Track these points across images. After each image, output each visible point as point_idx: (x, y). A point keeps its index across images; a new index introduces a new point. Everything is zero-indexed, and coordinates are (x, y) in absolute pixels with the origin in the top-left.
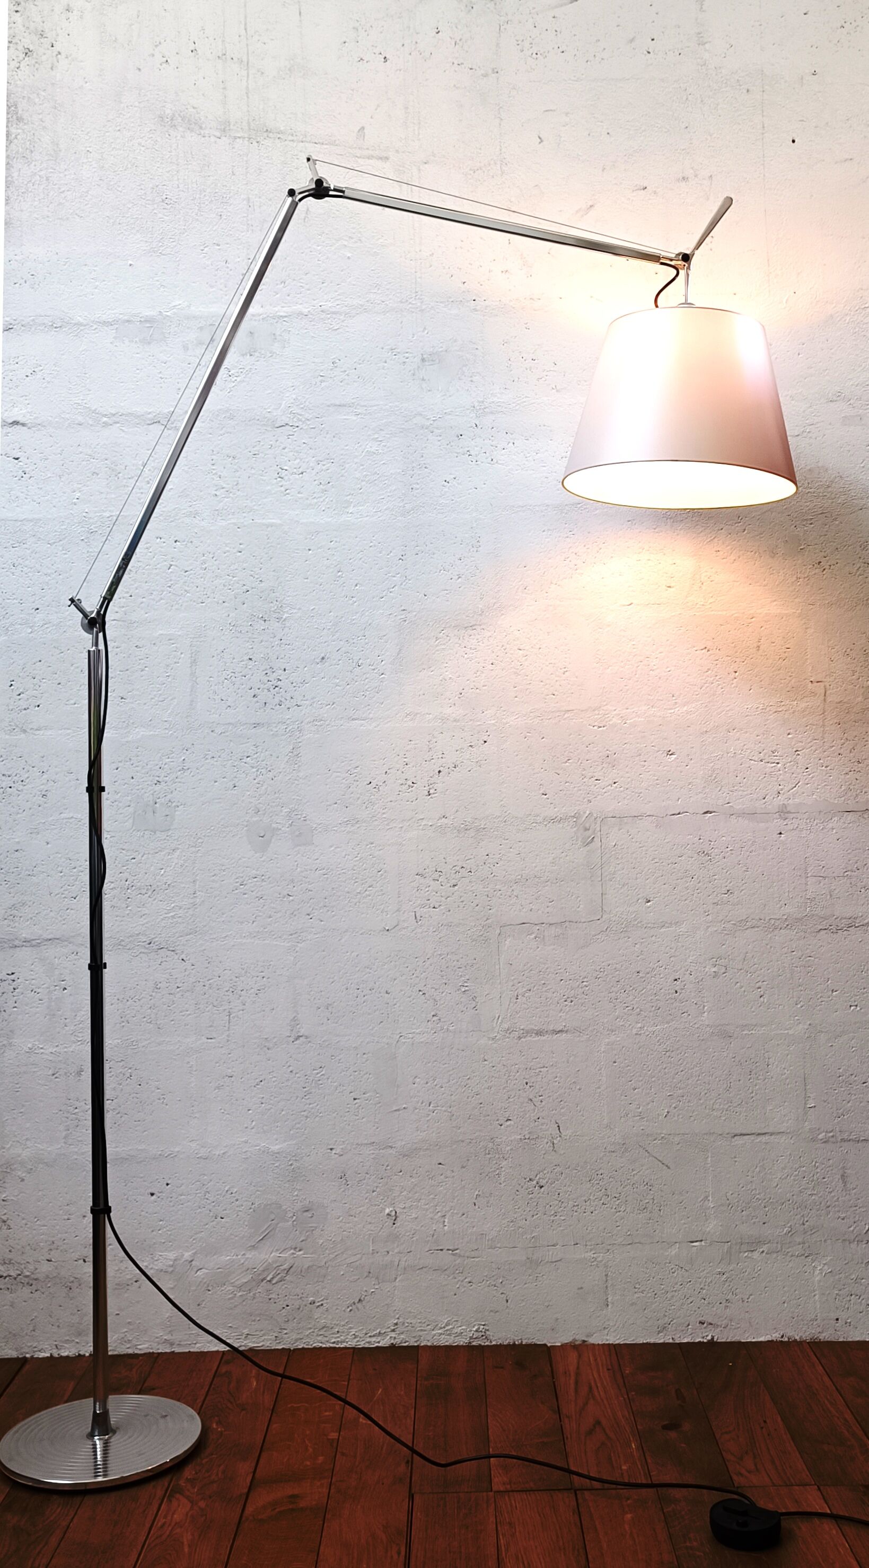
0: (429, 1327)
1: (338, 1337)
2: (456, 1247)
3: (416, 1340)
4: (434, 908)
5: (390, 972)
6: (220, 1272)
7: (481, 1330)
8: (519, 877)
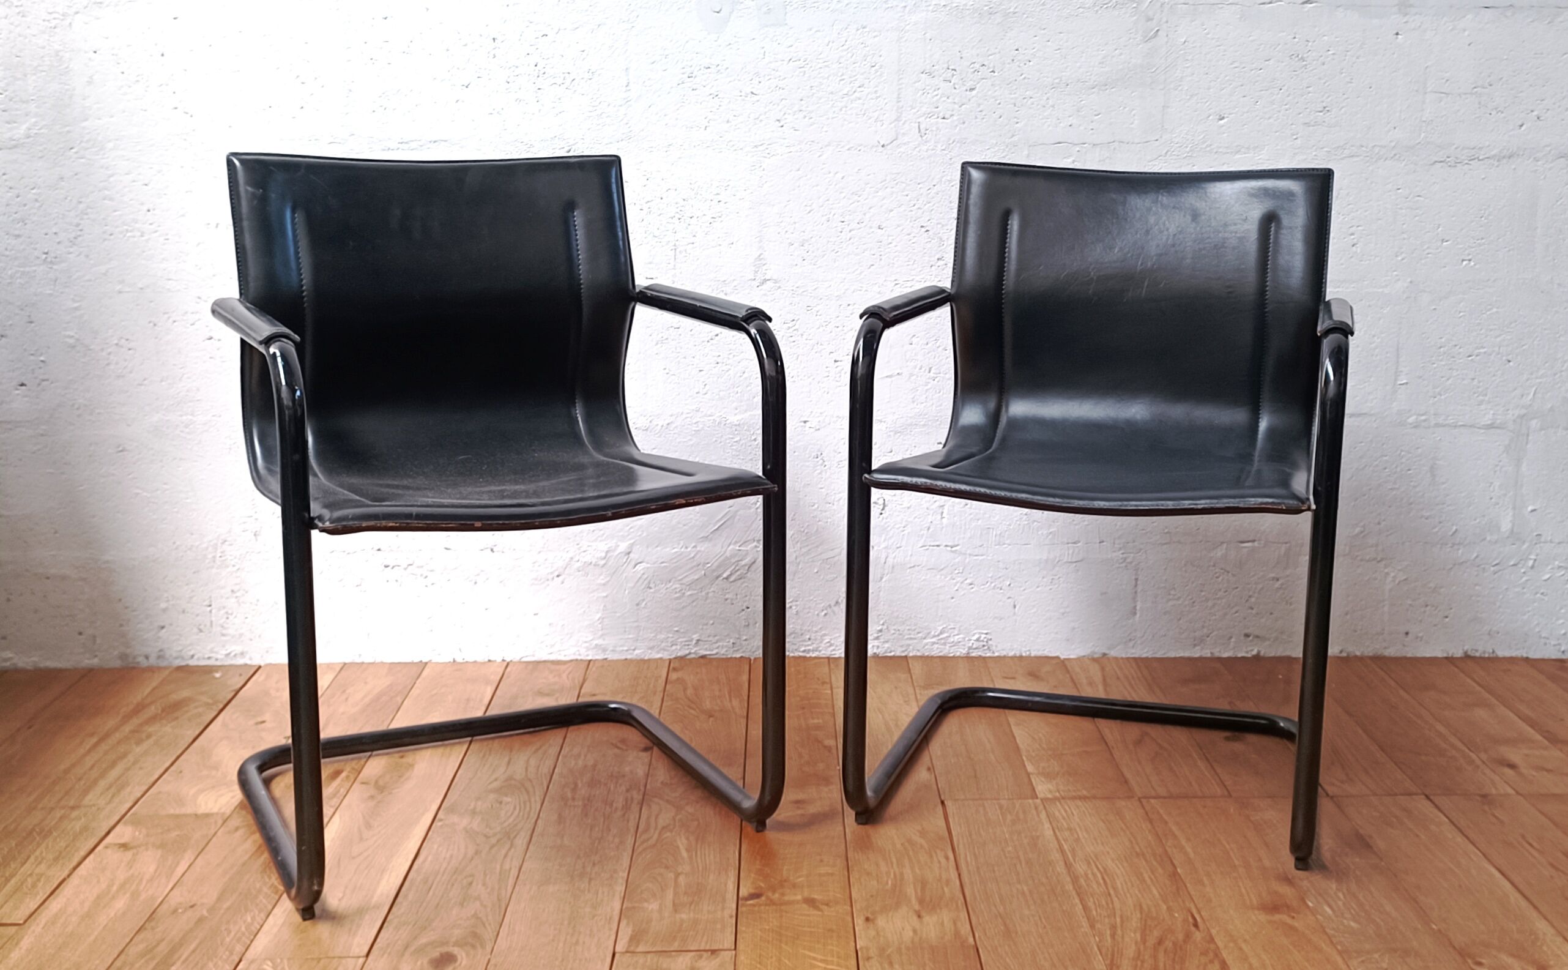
0: (920, 635)
1: (808, 645)
2: (956, 543)
3: (904, 649)
4: (944, 118)
5: (884, 201)
6: (665, 566)
7: (982, 639)
8: (1057, 81)
